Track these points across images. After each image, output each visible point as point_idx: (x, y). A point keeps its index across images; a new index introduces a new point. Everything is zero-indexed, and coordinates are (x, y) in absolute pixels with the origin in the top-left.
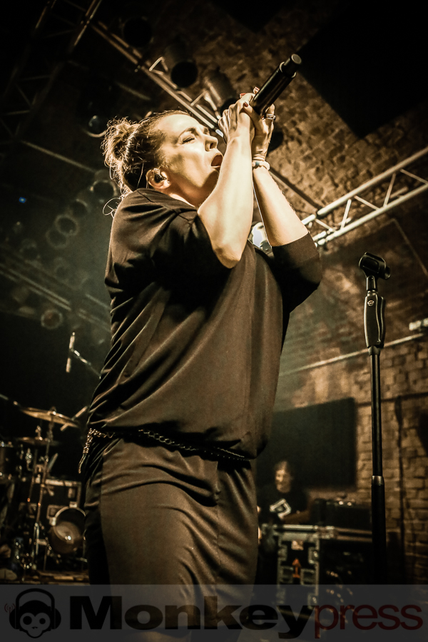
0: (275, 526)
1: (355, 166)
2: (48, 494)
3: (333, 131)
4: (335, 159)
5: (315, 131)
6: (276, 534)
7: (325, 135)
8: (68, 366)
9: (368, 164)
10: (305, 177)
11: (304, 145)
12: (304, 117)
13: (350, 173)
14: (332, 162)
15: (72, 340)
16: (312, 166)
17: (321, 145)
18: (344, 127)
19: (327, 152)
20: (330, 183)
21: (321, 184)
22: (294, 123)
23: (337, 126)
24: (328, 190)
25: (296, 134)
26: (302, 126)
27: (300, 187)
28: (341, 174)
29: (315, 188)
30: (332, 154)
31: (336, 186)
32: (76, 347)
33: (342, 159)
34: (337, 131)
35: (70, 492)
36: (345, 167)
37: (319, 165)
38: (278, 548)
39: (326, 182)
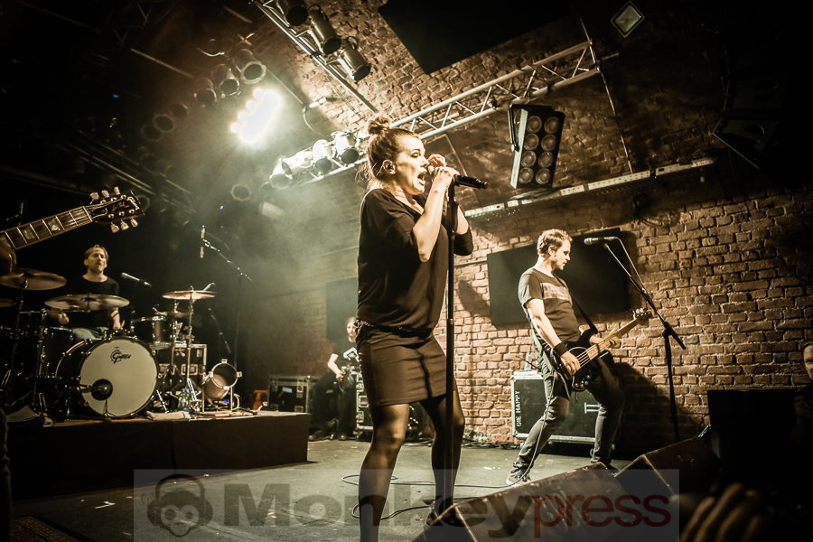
0: (353, 367)
1: (419, 92)
2: (180, 355)
3: (404, 64)
4: (403, 85)
5: (390, 63)
6: (354, 373)
7: (398, 66)
8: (202, 253)
9: (429, 92)
10: (378, 95)
11: (380, 72)
12: (382, 50)
13: (414, 98)
14: (401, 87)
15: (203, 231)
16: (384, 89)
17: (393, 74)
18: (413, 62)
19: (398, 79)
20: (398, 102)
21: (391, 103)
22: (374, 54)
23: (408, 61)
24: (395, 108)
25: (374, 63)
26: (379, 57)
27: (373, 104)
28: (408, 97)
29: (384, 105)
30: (402, 81)
31: (403, 106)
32: (206, 237)
33: (410, 86)
34: (407, 64)
35: (198, 352)
36: (411, 92)
37: (390, 89)
38: (355, 383)
39: (394, 102)
